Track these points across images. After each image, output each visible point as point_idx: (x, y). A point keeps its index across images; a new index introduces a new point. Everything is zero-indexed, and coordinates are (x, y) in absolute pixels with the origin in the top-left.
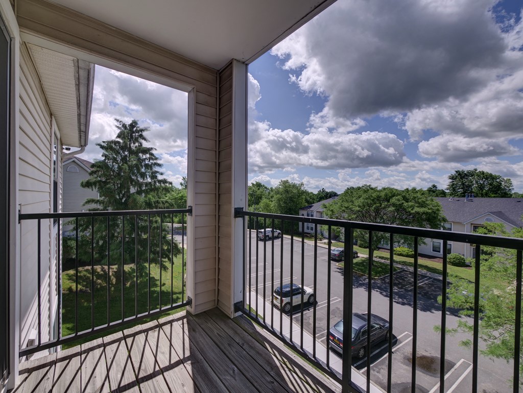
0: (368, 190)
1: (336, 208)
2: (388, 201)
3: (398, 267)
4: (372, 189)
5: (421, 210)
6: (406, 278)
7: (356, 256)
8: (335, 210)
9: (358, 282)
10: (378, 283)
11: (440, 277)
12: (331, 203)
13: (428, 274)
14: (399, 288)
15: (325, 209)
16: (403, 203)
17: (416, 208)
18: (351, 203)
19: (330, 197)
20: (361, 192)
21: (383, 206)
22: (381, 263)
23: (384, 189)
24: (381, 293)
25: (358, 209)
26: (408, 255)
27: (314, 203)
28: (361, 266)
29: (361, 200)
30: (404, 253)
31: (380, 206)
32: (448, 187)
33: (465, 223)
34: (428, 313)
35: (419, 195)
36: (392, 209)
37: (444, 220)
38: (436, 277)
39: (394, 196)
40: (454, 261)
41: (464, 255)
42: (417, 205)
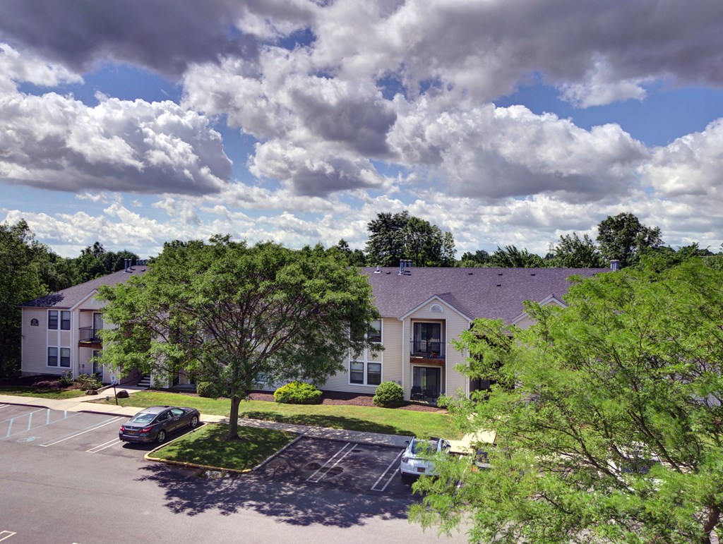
0: (224, 250)
1: (142, 298)
2: (272, 277)
3: (289, 433)
4: (233, 246)
5: (338, 296)
6: (307, 454)
7: (194, 422)
8: (139, 306)
9: (204, 494)
10: (251, 484)
11: (368, 437)
12: (127, 285)
13: (348, 435)
14: (296, 484)
15: (108, 304)
16: (303, 281)
17: (328, 292)
18: (183, 285)
19: (121, 267)
20: (208, 255)
21: (261, 289)
22: (255, 430)
23: (261, 247)
24: (259, 509)
25: (201, 299)
26: (307, 399)
27: (69, 285)
28: (211, 449)
29: (209, 276)
30: (300, 396)
31: (255, 290)
32: (367, 246)
33: (402, 319)
34: (355, 528)
35: (331, 262)
36: (280, 296)
37: (376, 316)
38: (361, 440)
39: (282, 263)
40: (387, 398)
41: (400, 383)
42: (330, 285)
